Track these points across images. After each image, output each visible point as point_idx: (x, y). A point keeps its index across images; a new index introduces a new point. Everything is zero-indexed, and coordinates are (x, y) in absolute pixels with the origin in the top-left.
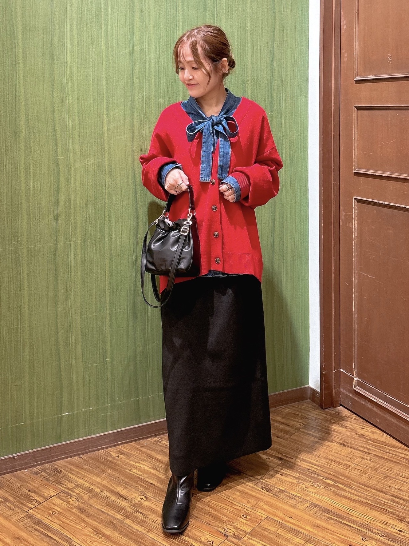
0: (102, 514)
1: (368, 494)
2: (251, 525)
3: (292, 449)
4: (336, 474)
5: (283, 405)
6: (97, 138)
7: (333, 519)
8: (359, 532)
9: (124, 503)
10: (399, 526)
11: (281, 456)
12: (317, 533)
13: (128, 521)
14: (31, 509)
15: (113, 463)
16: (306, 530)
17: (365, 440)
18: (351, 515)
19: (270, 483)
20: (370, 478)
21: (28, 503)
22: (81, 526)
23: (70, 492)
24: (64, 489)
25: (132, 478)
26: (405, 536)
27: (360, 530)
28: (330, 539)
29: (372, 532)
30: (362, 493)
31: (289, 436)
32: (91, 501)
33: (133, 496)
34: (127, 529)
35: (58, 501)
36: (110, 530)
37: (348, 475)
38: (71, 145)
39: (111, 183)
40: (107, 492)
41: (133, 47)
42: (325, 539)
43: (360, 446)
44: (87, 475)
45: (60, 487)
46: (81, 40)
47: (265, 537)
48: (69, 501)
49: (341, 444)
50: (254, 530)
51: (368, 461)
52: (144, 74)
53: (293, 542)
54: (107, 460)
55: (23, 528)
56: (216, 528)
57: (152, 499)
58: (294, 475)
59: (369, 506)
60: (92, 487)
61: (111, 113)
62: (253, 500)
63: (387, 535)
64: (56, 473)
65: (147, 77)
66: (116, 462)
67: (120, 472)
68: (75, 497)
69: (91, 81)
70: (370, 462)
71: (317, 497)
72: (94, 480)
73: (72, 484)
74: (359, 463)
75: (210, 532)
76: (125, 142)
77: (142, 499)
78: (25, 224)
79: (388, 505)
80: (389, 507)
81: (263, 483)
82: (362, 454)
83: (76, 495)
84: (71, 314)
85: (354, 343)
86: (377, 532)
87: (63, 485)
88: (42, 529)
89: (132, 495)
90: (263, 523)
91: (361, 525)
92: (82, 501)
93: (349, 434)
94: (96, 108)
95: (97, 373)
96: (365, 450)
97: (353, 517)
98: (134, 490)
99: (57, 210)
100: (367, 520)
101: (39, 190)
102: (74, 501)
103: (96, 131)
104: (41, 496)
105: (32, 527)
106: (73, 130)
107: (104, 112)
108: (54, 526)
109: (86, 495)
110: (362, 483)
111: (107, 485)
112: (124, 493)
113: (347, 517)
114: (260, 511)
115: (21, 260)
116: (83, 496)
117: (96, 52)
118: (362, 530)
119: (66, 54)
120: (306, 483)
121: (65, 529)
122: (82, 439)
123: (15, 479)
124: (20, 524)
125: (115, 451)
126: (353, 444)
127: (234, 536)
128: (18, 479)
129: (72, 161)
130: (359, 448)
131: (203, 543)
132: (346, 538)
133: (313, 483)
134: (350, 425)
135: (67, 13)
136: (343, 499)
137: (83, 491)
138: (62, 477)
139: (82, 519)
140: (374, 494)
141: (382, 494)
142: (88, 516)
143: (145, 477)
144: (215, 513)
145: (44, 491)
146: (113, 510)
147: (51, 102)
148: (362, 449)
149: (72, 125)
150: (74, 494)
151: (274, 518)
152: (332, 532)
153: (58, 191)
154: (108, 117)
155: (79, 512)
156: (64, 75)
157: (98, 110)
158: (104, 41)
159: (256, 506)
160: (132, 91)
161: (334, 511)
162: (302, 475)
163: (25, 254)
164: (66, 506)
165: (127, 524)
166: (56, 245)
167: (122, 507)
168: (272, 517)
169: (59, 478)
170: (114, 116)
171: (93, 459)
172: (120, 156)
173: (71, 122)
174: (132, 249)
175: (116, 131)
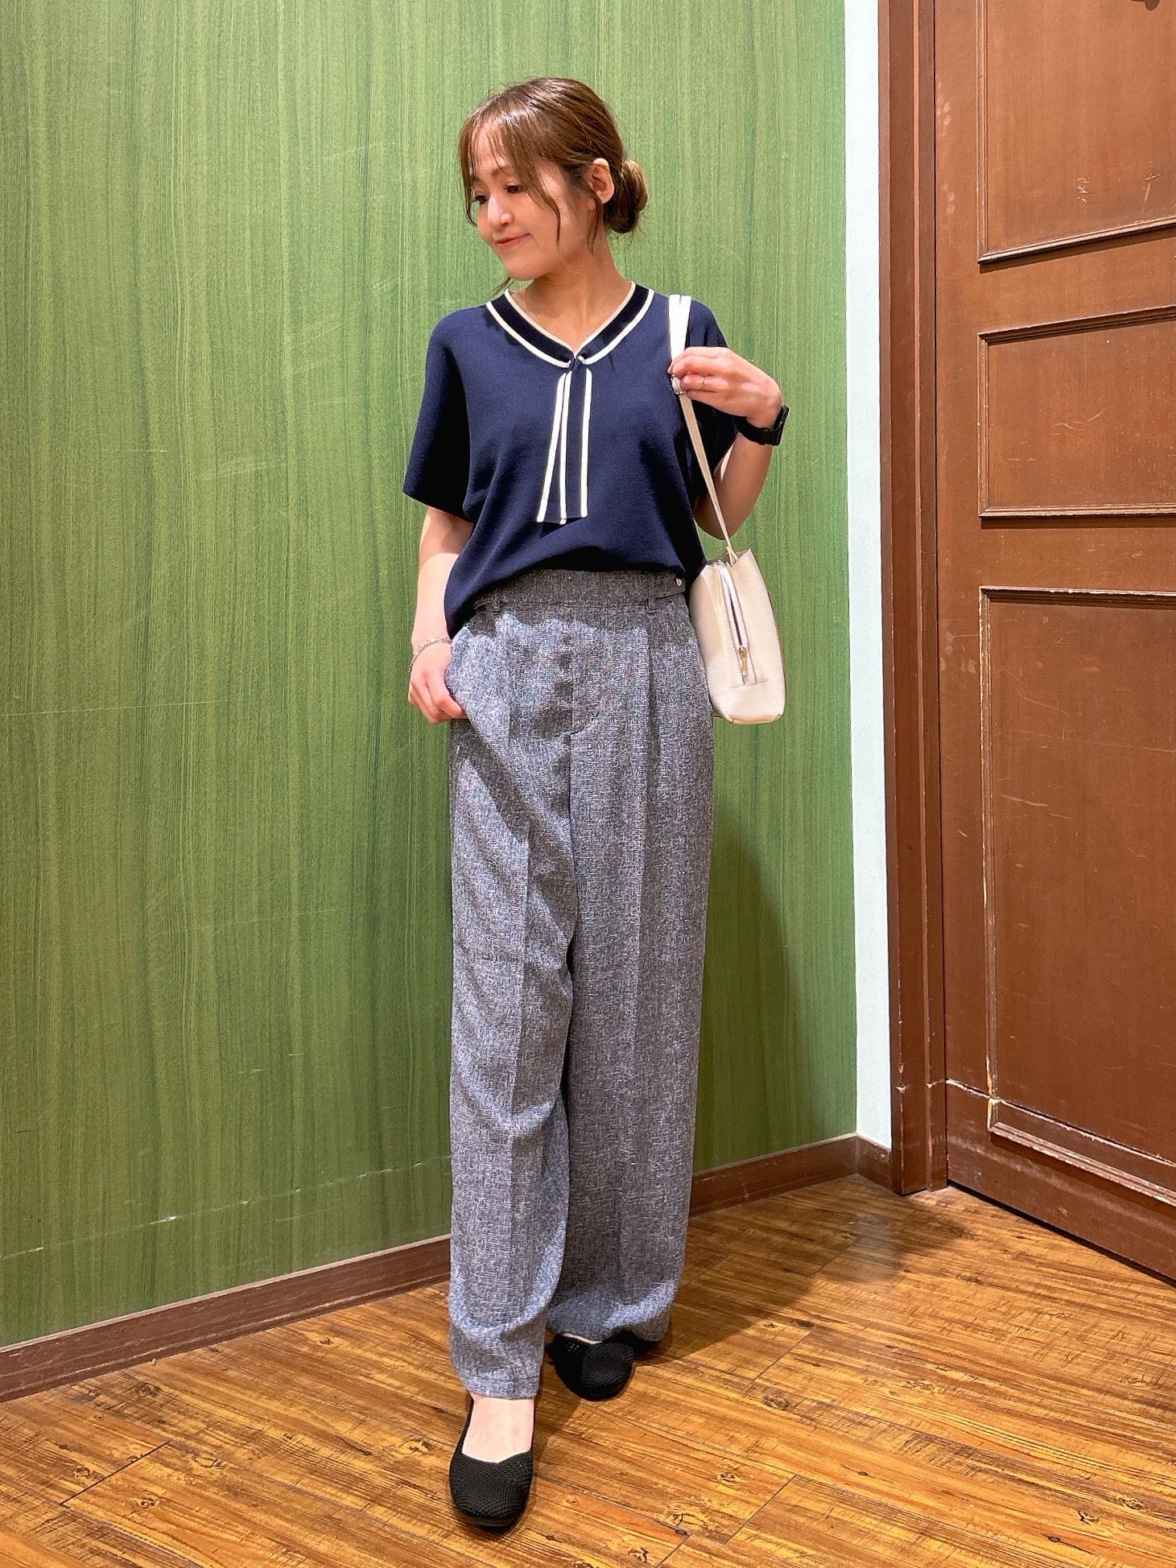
0: (299, 1497)
1: (1072, 1401)
2: (752, 1500)
3: (834, 1300)
4: (970, 1356)
5: (787, 1189)
6: (265, 401)
7: (986, 1471)
8: (1067, 1501)
9: (360, 1465)
11: (805, 1319)
12: (947, 1511)
13: (379, 1512)
14: (74, 1495)
15: (320, 1360)
16: (912, 1503)
17: (1033, 1267)
18: (1035, 1457)
19: (787, 1386)
20: (1069, 1360)
21: (62, 1481)
22: (236, 1532)
23: (193, 1444)
24: (171, 1436)
25: (376, 1397)
27: (1070, 1495)
28: (988, 1523)
29: (1107, 1499)
30: (1055, 1400)
31: (819, 1267)
32: (260, 1465)
33: (385, 1444)
34: (380, 1532)
35: (155, 1470)
36: (329, 1540)
37: (1008, 1356)
38: (188, 415)
39: (304, 532)
40: (307, 1438)
41: (367, 144)
42: (976, 1525)
43: (1023, 1282)
44: (239, 1395)
45: (158, 1431)
47: (797, 1528)
48: (191, 1469)
49: (969, 1279)
50: (761, 1514)
51: (1053, 1318)
52: (397, 222)
53: (883, 1536)
54: (296, 1352)
55: (55, 1550)
56: (648, 1514)
58: (851, 1366)
59: (1081, 1431)
60: (259, 1426)
61: (305, 331)
62: (744, 1436)
63: (1149, 1505)
64: (142, 1394)
65: (406, 233)
66: (323, 1357)
67: (339, 1382)
68: (206, 1456)
69: (248, 232)
70: (1059, 1320)
71: (930, 1416)
72: (262, 1408)
73: (194, 1423)
74: (1031, 1325)
75: (630, 1527)
76: (344, 416)
77: (417, 1449)
78: (50, 642)
79: (1135, 1427)
80: (1137, 1430)
81: (768, 1388)
82: (1032, 1302)
83: (212, 1451)
86: (1119, 1496)
87: (168, 1427)
88: (114, 1547)
89: (383, 1440)
90: (784, 1493)
91: (1070, 1482)
92: (233, 1466)
93: (986, 1253)
94: (260, 311)
95: (262, 1096)
96: (1038, 1291)
97: (1041, 1463)
98: (386, 1427)
99: (147, 605)
100: (1081, 1468)
101: (94, 545)
102: (206, 1467)
103: (261, 378)
104: (101, 1459)
105: (83, 1546)
106: (193, 370)
107: (285, 325)
108: (151, 1539)
109: (241, 1450)
110: (1049, 1372)
111: (306, 1418)
112: (358, 1436)
113: (1024, 1464)
114: (770, 1461)
115: (38, 752)
116: (233, 1453)
117: (261, 148)
118: (1077, 1494)
120: (889, 1383)
121: (187, 1545)
122: (216, 1295)
123: (17, 1418)
124: (44, 1539)
125: (315, 1327)
126: (1003, 1278)
127: (705, 1531)
128: (26, 1416)
129: (191, 464)
130: (1023, 1287)
131: (616, 1557)
132: (1034, 1519)
133: (912, 1382)
134: (984, 1230)
136: (1004, 1417)
137: (232, 1438)
138: (161, 1406)
139: (235, 1514)
140: (1087, 1399)
141: (1109, 1399)
142: (256, 1506)
143: (410, 1391)
144: (639, 1474)
145: (110, 1445)
146: (330, 1486)
147: (130, 285)
148: (1031, 1289)
149: (192, 358)
150: (205, 1448)
151: (814, 1478)
152: (990, 1506)
153: (149, 546)
154: (295, 340)
155: (225, 1496)
157: (268, 317)
158: (283, 119)
159: (757, 1449)
160: (365, 271)
161: (984, 1448)
162: (874, 1361)
163: (51, 734)
164: (182, 1482)
165: (379, 1521)
166: (143, 709)
167: (357, 1475)
168: (809, 1476)
169: (155, 1408)
170: (312, 338)
171: (252, 1351)
172: (331, 457)
173: (187, 347)
174: (365, 730)
175: (317, 384)
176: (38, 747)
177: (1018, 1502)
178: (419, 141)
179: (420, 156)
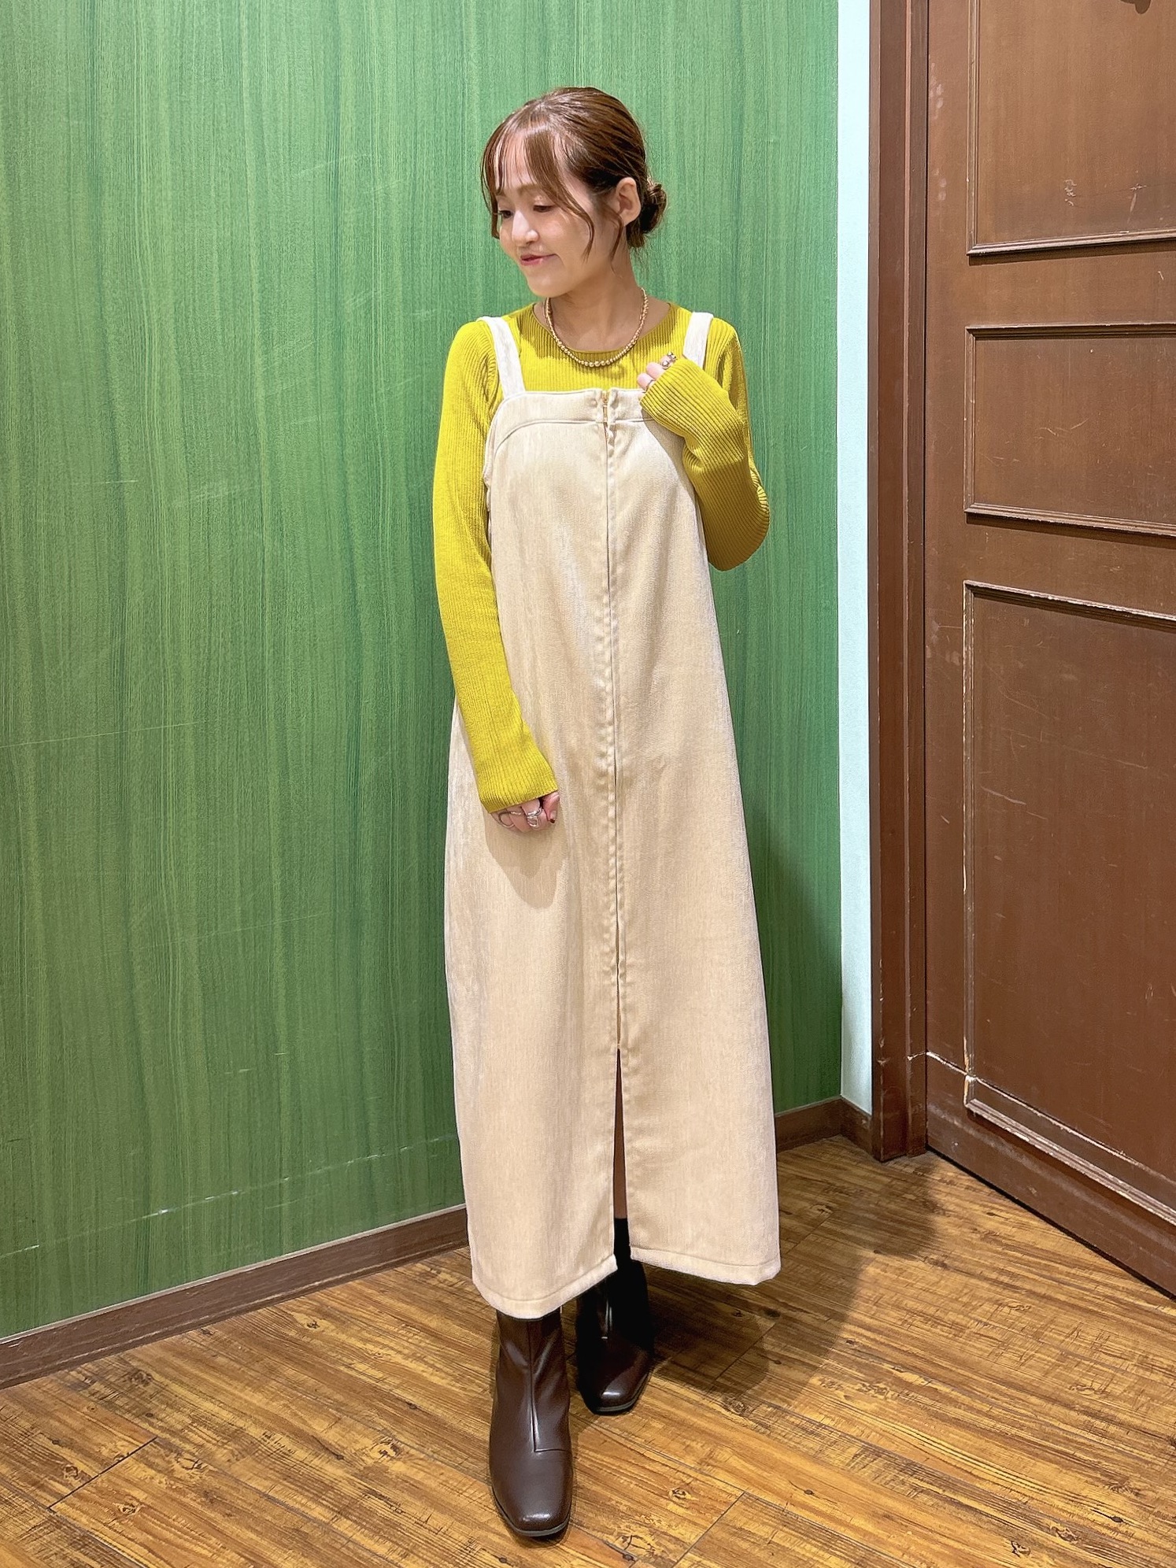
0: (269, 1505)
1: (1019, 1410)
2: (699, 1521)
3: (802, 1285)
4: (927, 1355)
6: (236, 424)
7: (927, 1492)
8: (1003, 1529)
9: (332, 1470)
10: (1114, 1504)
11: (772, 1307)
12: (885, 1538)
13: (344, 1526)
14: (62, 1498)
15: (304, 1347)
16: (853, 1528)
17: (1000, 1249)
18: (977, 1477)
19: (746, 1388)
20: (1023, 1361)
21: (51, 1481)
22: (209, 1545)
24: (157, 1432)
25: (354, 1391)
26: (1131, 1536)
27: (1007, 1523)
28: (923, 1553)
29: (1040, 1527)
30: (1004, 1409)
31: (793, 1245)
32: (238, 1468)
33: (358, 1447)
34: (343, 1549)
36: (295, 1557)
37: (963, 1355)
38: (158, 446)
39: (279, 552)
40: (284, 1438)
41: (337, 158)
42: (911, 1555)
43: (987, 1268)
44: (225, 1386)
45: (146, 1426)
46: (182, 135)
47: (740, 1555)
48: (173, 1471)
49: (936, 1263)
50: (707, 1537)
51: (1013, 1312)
52: (369, 235)
54: (283, 1336)
55: (38, 1561)
56: (599, 1535)
57: (412, 1452)
58: (811, 1363)
59: (1025, 1447)
60: (240, 1423)
61: (277, 351)
62: (700, 1445)
63: (1081, 1535)
64: (134, 1382)
65: (379, 246)
66: (309, 1343)
67: (321, 1373)
69: (216, 256)
70: (1018, 1314)
71: (880, 1425)
72: (246, 1401)
73: (180, 1417)
74: (989, 1319)
75: (581, 1550)
76: (319, 434)
77: (385, 1453)
79: (1077, 1443)
80: (1080, 1446)
81: (728, 1388)
82: (994, 1291)
83: (194, 1451)
84: (169, 930)
85: (965, 981)
86: (1053, 1524)
87: (155, 1421)
88: (94, 1559)
89: (356, 1442)
90: (731, 1514)
91: (1008, 1506)
92: (211, 1468)
93: (955, 1232)
94: (229, 335)
95: (249, 1094)
96: (1001, 1279)
97: (985, 1483)
98: (360, 1427)
99: (123, 632)
100: (1022, 1490)
101: (67, 578)
102: (187, 1469)
103: (232, 402)
104: (90, 1457)
105: (64, 1557)
106: (163, 398)
107: (256, 348)
108: (130, 1551)
109: (221, 1450)
110: (1001, 1376)
111: (286, 1415)
112: (332, 1436)
113: (966, 1485)
114: (722, 1475)
115: (17, 782)
116: (213, 1454)
117: (227, 169)
118: (1012, 1521)
119: (139, 177)
120: (845, 1385)
121: (162, 1559)
122: (208, 1279)
123: (16, 1407)
124: (29, 1548)
125: (304, 1308)
126: (969, 1262)
127: (652, 1557)
128: (24, 1406)
129: (162, 488)
130: (987, 1273)
132: (968, 1549)
133: (868, 1385)
134: (957, 1205)
135: (138, 55)
136: (951, 1429)
137: (215, 1436)
138: (151, 1396)
139: (210, 1524)
140: (1035, 1408)
141: (1056, 1409)
142: (229, 1515)
143: (391, 1385)
144: (594, 1488)
145: (99, 1441)
146: (301, 1494)
147: (96, 317)
148: (994, 1275)
149: (162, 386)
150: (188, 1447)
151: (762, 1497)
152: (928, 1533)
153: (123, 576)
154: (267, 362)
155: (202, 1504)
156: (134, 238)
157: (238, 340)
158: (249, 137)
159: (711, 1461)
160: (336, 285)
161: (929, 1466)
162: (834, 1360)
163: (31, 764)
164: (163, 1486)
165: (343, 1535)
166: (121, 735)
167: (327, 1482)
168: (756, 1493)
169: (143, 1399)
170: (284, 358)
171: (242, 1335)
172: (305, 475)
173: (156, 377)
174: (344, 741)
175: (290, 404)
176: (17, 778)
177: (955, 1528)
178: (392, 151)
179: (393, 167)
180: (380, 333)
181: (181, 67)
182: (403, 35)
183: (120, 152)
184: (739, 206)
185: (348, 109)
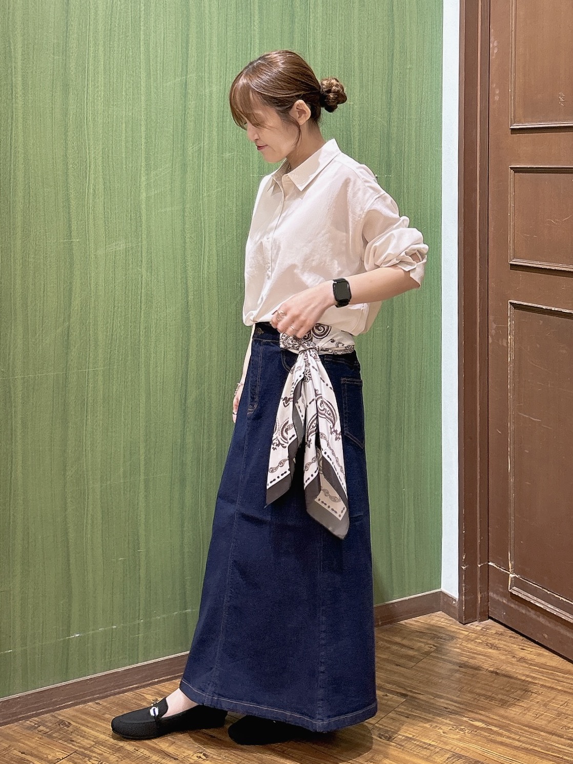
1: (535, 738)
3: (420, 682)
4: (487, 714)
6: (131, 211)
11: (403, 692)
17: (527, 666)
20: (538, 716)
24: (77, 748)
30: (526, 737)
31: (414, 663)
37: (506, 714)
38: (91, 221)
39: (150, 279)
41: (186, 75)
43: (520, 674)
45: (70, 745)
46: (109, 64)
49: (492, 671)
52: (202, 114)
59: (537, 754)
61: (153, 173)
65: (206, 120)
69: (124, 125)
70: (536, 696)
71: (462, 745)
73: (89, 742)
74: (521, 698)
76: (172, 217)
78: (20, 342)
82: (524, 685)
84: (86, 480)
85: (509, 521)
87: (75, 743)
89: (184, 752)
93: (503, 657)
94: (129, 165)
95: (124, 572)
96: (528, 679)
99: (69, 320)
101: (42, 290)
103: (129, 200)
106: (94, 198)
107: (142, 172)
110: (526, 723)
115: (12, 398)
117: (131, 81)
119: (88, 85)
122: (99, 674)
125: (150, 692)
126: (510, 671)
129: (92, 245)
130: (519, 676)
134: (504, 645)
135: (89, 23)
136: (498, 746)
137: (108, 750)
138: (72, 732)
140: (543, 737)
141: (554, 737)
145: (46, 752)
147: (63, 156)
148: (523, 677)
149: (94, 191)
153: (71, 290)
154: (147, 179)
156: (84, 116)
157: (133, 168)
158: (143, 65)
160: (184, 141)
163: (20, 388)
166: (66, 374)
169: (68, 734)
170: (156, 178)
171: (118, 705)
172: (165, 238)
173: (92, 186)
174: (180, 380)
175: (158, 201)
176: (13, 395)
178: (214, 72)
179: (214, 80)
180: (205, 164)
181: (110, 29)
182: (221, 14)
183: (79, 72)
184: (391, 101)
185: (193, 52)
